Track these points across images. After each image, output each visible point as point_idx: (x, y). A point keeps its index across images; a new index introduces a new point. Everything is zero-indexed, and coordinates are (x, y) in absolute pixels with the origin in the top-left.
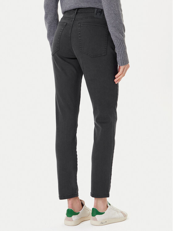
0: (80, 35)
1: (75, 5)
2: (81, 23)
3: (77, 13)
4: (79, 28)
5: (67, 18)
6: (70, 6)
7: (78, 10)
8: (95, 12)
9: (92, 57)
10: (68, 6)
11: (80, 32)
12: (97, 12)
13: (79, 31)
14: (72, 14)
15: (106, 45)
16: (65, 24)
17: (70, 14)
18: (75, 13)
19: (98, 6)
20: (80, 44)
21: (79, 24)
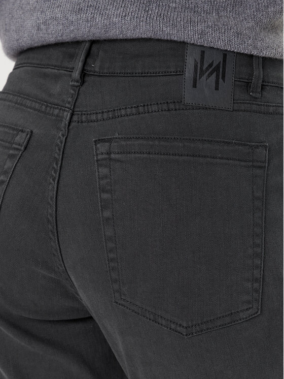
0: (107, 214)
1: (73, 18)
2: (110, 141)
3: (84, 74)
4: (104, 171)
5: (28, 103)
6: (45, 23)
7: (88, 54)
8: (189, 73)
9: (184, 331)
10: (29, 23)
11: (105, 196)
12: (199, 71)
13: (103, 190)
14: (56, 78)
15: (258, 262)
16: (21, 138)
17: (45, 76)
18: (76, 74)
19: (202, 33)
20: (112, 260)
21: (103, 148)
